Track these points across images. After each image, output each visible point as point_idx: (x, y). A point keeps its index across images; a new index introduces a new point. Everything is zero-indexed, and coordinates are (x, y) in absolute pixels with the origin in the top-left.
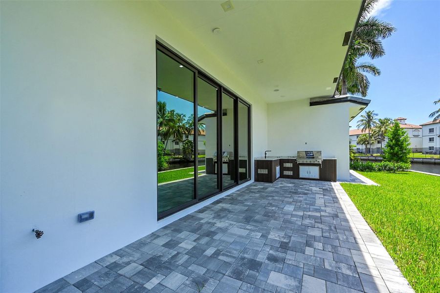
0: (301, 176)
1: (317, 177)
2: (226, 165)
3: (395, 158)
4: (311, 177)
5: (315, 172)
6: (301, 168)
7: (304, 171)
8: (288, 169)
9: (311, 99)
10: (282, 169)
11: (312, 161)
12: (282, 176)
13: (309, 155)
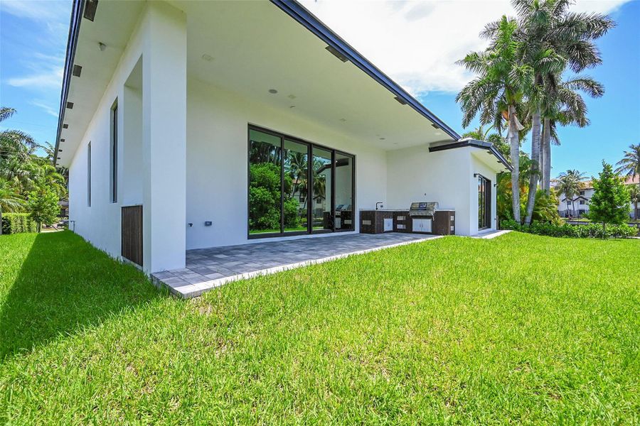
0: (414, 230)
1: (430, 231)
2: (340, 219)
3: (603, 218)
4: (423, 231)
5: (427, 225)
6: (414, 221)
7: (417, 224)
8: (401, 222)
9: (431, 144)
10: (395, 223)
11: (424, 213)
12: (395, 230)
13: (423, 207)
